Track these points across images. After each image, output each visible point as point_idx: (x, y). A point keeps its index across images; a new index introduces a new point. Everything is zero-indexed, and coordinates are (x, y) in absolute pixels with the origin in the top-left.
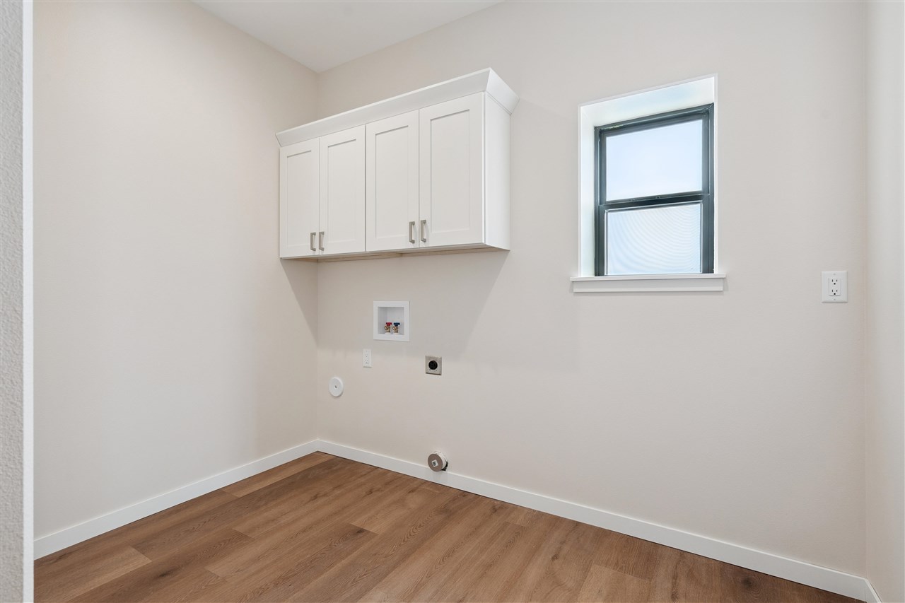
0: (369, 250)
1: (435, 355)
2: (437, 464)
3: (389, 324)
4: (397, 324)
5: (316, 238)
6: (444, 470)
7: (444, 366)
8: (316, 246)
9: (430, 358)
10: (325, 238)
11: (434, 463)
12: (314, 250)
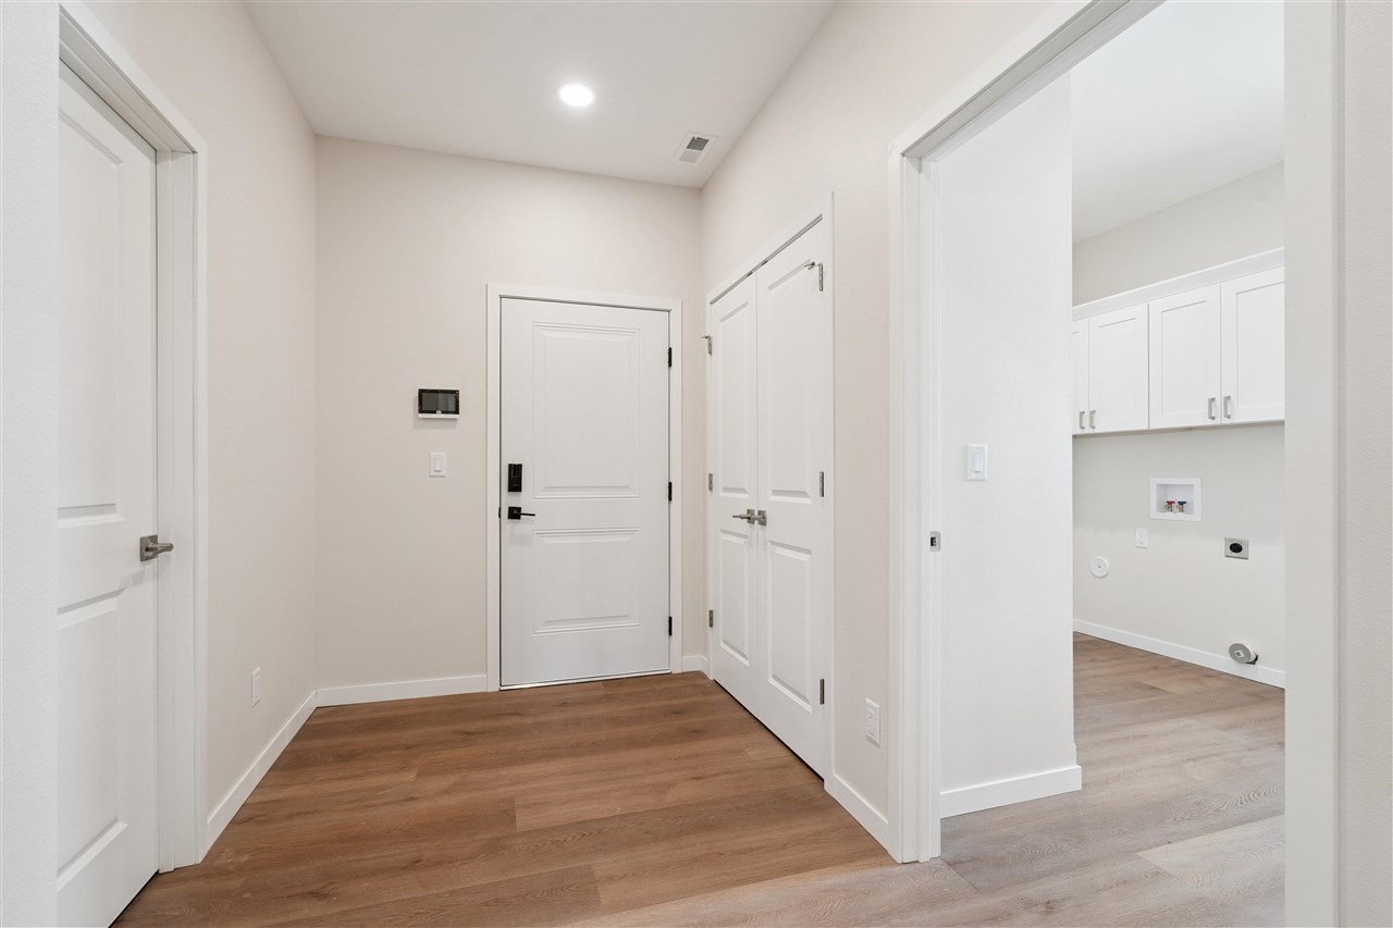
0: (1152, 428)
1: (1237, 538)
2: (1242, 655)
3: (1170, 503)
4: (1181, 503)
5: (1086, 417)
6: (1253, 663)
7: (1251, 549)
8: (1086, 423)
9: (1231, 540)
10: (1095, 415)
11: (1238, 654)
12: (1083, 428)
